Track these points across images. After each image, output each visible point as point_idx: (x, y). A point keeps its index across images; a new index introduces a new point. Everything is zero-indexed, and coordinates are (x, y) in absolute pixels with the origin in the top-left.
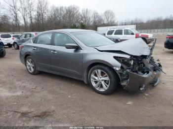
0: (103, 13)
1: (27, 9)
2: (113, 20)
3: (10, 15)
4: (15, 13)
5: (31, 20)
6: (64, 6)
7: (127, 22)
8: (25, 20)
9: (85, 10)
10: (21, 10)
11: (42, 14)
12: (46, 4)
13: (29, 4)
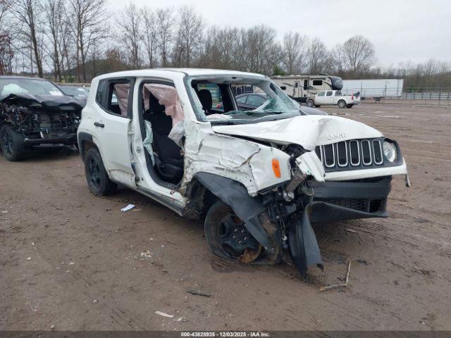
1: (158, 37)
3: (123, 49)
4: (134, 44)
5: (164, 58)
6: (239, 28)
8: (151, 60)
10: (146, 38)
11: (188, 47)
12: (199, 25)
13: (162, 27)
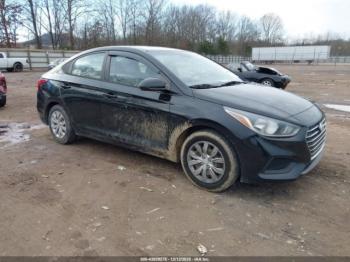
0: (258, 19)
2: (278, 33)
4: (111, 18)
7: (309, 37)
9: (226, 13)
10: (120, 13)
